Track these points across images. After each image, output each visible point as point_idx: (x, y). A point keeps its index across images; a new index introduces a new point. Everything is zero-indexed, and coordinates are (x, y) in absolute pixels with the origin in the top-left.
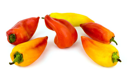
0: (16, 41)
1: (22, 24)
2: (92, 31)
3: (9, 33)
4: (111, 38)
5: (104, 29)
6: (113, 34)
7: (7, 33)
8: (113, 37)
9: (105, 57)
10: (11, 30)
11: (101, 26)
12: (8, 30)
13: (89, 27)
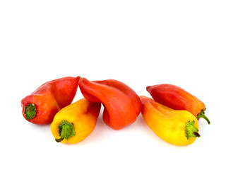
0: (36, 116)
1: (49, 87)
2: (167, 98)
3: (25, 103)
4: (199, 111)
5: (188, 96)
6: (203, 105)
7: (23, 101)
8: (203, 111)
9: (174, 129)
10: (30, 97)
11: (182, 90)
12: (24, 97)
13: (161, 92)
